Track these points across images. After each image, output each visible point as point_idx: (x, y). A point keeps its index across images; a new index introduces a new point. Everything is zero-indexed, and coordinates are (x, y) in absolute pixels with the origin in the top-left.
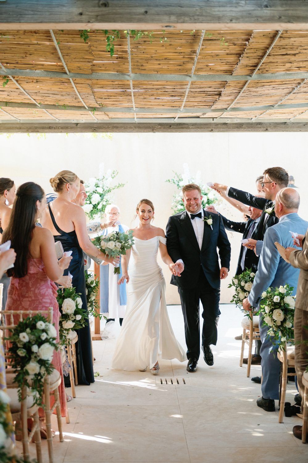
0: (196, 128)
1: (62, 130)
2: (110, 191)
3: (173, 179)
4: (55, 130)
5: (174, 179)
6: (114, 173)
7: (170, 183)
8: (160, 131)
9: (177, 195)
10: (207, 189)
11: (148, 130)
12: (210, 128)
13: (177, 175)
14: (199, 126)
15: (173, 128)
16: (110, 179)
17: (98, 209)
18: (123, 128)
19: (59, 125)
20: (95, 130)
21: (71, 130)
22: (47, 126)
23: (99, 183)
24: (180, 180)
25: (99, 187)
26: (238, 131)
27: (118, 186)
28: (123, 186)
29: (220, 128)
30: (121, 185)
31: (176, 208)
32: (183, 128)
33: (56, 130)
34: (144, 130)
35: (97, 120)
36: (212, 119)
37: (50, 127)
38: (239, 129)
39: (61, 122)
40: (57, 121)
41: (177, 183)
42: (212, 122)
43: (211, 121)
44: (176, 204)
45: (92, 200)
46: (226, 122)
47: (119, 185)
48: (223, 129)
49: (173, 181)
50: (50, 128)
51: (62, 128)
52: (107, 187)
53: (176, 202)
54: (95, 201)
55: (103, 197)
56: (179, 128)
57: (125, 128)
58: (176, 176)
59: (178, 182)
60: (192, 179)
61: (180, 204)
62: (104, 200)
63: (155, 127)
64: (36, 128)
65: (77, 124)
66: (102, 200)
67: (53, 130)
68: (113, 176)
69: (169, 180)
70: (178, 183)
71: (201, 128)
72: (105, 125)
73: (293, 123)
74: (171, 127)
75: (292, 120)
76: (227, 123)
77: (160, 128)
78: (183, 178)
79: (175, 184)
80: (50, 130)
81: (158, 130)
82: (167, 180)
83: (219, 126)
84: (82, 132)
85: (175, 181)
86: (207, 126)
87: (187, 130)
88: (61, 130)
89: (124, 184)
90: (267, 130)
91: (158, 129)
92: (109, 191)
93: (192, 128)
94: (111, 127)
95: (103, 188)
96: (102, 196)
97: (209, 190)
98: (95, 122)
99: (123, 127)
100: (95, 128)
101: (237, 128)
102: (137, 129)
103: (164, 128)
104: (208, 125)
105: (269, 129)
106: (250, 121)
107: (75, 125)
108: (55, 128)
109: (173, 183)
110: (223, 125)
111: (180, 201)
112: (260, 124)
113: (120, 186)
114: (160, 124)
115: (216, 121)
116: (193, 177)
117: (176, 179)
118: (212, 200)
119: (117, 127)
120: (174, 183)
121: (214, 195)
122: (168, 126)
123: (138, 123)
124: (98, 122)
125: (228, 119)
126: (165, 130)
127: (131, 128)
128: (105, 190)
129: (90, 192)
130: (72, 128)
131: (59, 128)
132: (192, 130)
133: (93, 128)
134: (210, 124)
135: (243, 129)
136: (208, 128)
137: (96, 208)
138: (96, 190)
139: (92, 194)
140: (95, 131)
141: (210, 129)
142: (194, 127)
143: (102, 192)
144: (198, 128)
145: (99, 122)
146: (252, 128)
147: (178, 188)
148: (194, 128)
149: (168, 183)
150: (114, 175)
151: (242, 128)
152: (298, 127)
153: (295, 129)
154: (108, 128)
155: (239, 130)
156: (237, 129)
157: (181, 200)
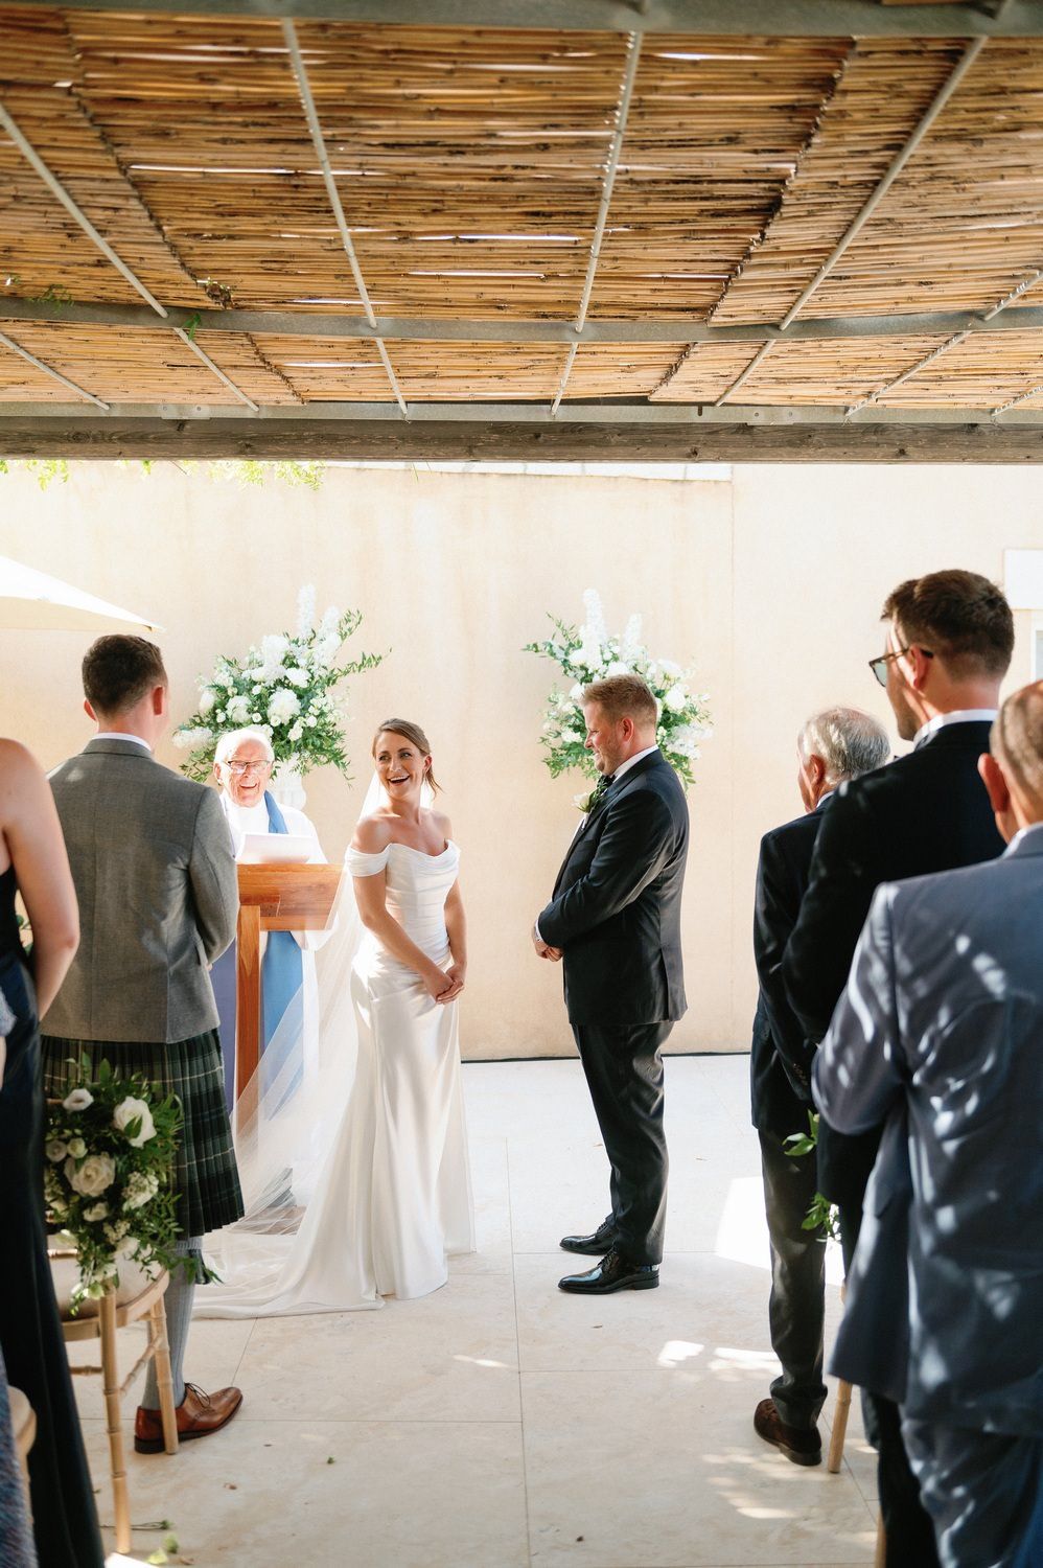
0: (633, 445)
1: (125, 448)
2: (334, 682)
3: (550, 640)
4: (98, 447)
5: (552, 643)
6: (348, 621)
7: (540, 654)
8: (498, 454)
9: (561, 697)
10: (662, 676)
11: (451, 449)
12: (686, 442)
13: (563, 629)
14: (643, 437)
15: (547, 444)
16: (333, 639)
17: (289, 742)
18: (354, 442)
19: (109, 429)
20: (248, 446)
21: (157, 446)
22: (65, 430)
23: (296, 651)
24: (571, 645)
25: (297, 666)
26: (793, 458)
27: (360, 663)
28: (377, 663)
29: (726, 444)
30: (370, 660)
31: (559, 738)
32: (582, 443)
33: (102, 447)
34: (434, 448)
35: (257, 409)
36: (696, 408)
37: (79, 433)
38: (795, 450)
39: (116, 413)
40: (103, 411)
41: (561, 655)
42: (698, 419)
43: (692, 416)
44: (556, 726)
45: (270, 712)
46: (750, 423)
47: (364, 658)
48: (738, 450)
49: (548, 648)
50: (78, 438)
51: (124, 439)
52: (325, 668)
53: (557, 719)
54: (280, 716)
55: (308, 701)
56: (570, 445)
57: (363, 442)
58: (560, 630)
59: (566, 654)
60: (611, 644)
61: (570, 726)
62: (311, 709)
63: (479, 440)
64: (25, 437)
65: (181, 424)
66: (304, 709)
67: (89, 446)
68: (345, 628)
69: (535, 645)
70: (564, 657)
71: (654, 443)
72: (286, 431)
73: (1002, 429)
74: (541, 439)
75: (1000, 417)
76: (753, 426)
77: (498, 444)
78: (582, 637)
79: (556, 658)
80: (78, 446)
81: (490, 449)
82: (528, 646)
83: (722, 436)
84: (199, 455)
85: (556, 649)
86: (675, 437)
87: (598, 450)
88: (118, 447)
89: (380, 658)
90: (902, 452)
91: (489, 445)
92: (331, 681)
93: (619, 444)
94: (310, 436)
95: (309, 670)
96: (305, 699)
97: (669, 679)
98: (249, 414)
99: (355, 438)
100: (251, 438)
101: (791, 444)
102: (408, 448)
103: (514, 443)
104: (680, 433)
105: (909, 449)
106: (839, 419)
107: (172, 429)
108: (95, 440)
109: (547, 654)
110: (736, 432)
111: (571, 717)
112: (878, 429)
113: (368, 662)
114: (499, 428)
115: (709, 415)
116: (617, 636)
117: (559, 642)
118: (679, 713)
119: (333, 439)
120: (553, 654)
121: (686, 697)
122: (527, 436)
123: (415, 423)
124: (261, 417)
125: (757, 410)
126: (515, 450)
127: (386, 441)
128: (317, 678)
129: (267, 684)
130: (160, 439)
131: (110, 440)
132: (620, 450)
133: (242, 439)
134: (688, 427)
135: (811, 451)
136: (678, 442)
137: (282, 740)
138: (286, 678)
139: (271, 691)
140: (248, 450)
141: (688, 450)
142: (624, 439)
143: (304, 685)
144: (643, 443)
145: (264, 415)
146: (846, 445)
147: (565, 672)
148: (626, 445)
149: (531, 653)
150: (350, 625)
151: (808, 445)
152: (1022, 445)
153: (1009, 452)
154: (301, 439)
155: (797, 454)
156: (789, 449)
157: (574, 711)
